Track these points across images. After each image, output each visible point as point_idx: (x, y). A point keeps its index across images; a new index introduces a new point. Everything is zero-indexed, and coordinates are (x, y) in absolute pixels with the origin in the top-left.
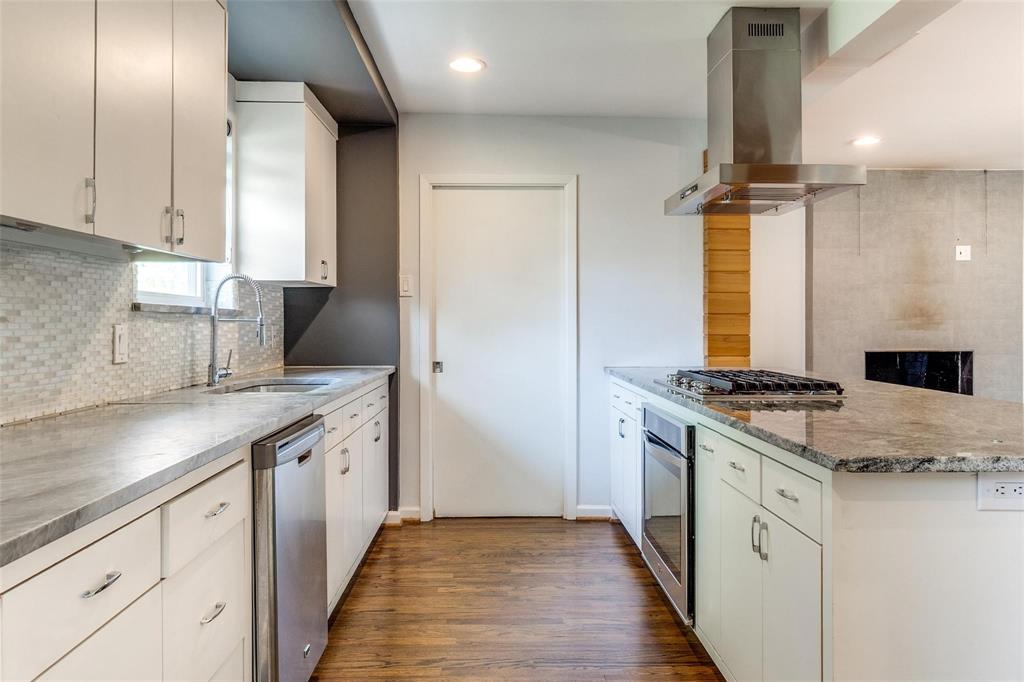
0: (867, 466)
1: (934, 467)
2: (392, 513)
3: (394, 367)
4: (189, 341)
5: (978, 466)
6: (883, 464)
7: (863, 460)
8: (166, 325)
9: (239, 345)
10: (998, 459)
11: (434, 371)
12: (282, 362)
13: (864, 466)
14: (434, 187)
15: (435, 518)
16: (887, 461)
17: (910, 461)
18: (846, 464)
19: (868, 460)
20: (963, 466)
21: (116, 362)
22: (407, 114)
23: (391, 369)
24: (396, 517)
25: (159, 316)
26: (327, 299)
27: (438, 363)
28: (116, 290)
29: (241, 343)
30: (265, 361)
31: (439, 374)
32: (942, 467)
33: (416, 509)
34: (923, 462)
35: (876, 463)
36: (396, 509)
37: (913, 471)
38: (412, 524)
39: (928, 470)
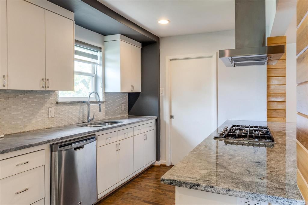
0: (172, 183)
1: (200, 188)
2: (157, 162)
3: (157, 117)
4: (81, 110)
5: (219, 191)
6: (178, 183)
7: (170, 180)
8: (71, 107)
9: (105, 111)
10: (229, 190)
11: (171, 119)
12: (128, 114)
13: (171, 183)
14: (170, 60)
15: (171, 165)
16: (180, 182)
17: (189, 184)
18: (164, 181)
19: (172, 180)
20: (213, 190)
21: (49, 117)
22: (162, 38)
23: (156, 117)
24: (158, 163)
25: (68, 104)
26: (139, 96)
27: (172, 116)
28: (50, 98)
29: (106, 110)
30: (119, 114)
31: (172, 120)
32: (203, 189)
33: (165, 161)
34: (195, 185)
35: (175, 182)
36: (158, 161)
37: (190, 188)
38: (163, 166)
39: (197, 189)
